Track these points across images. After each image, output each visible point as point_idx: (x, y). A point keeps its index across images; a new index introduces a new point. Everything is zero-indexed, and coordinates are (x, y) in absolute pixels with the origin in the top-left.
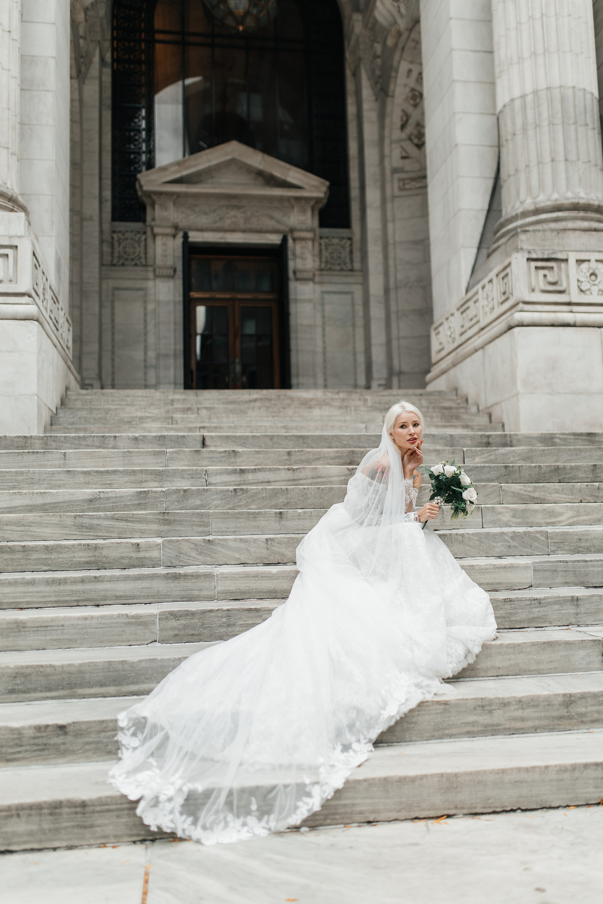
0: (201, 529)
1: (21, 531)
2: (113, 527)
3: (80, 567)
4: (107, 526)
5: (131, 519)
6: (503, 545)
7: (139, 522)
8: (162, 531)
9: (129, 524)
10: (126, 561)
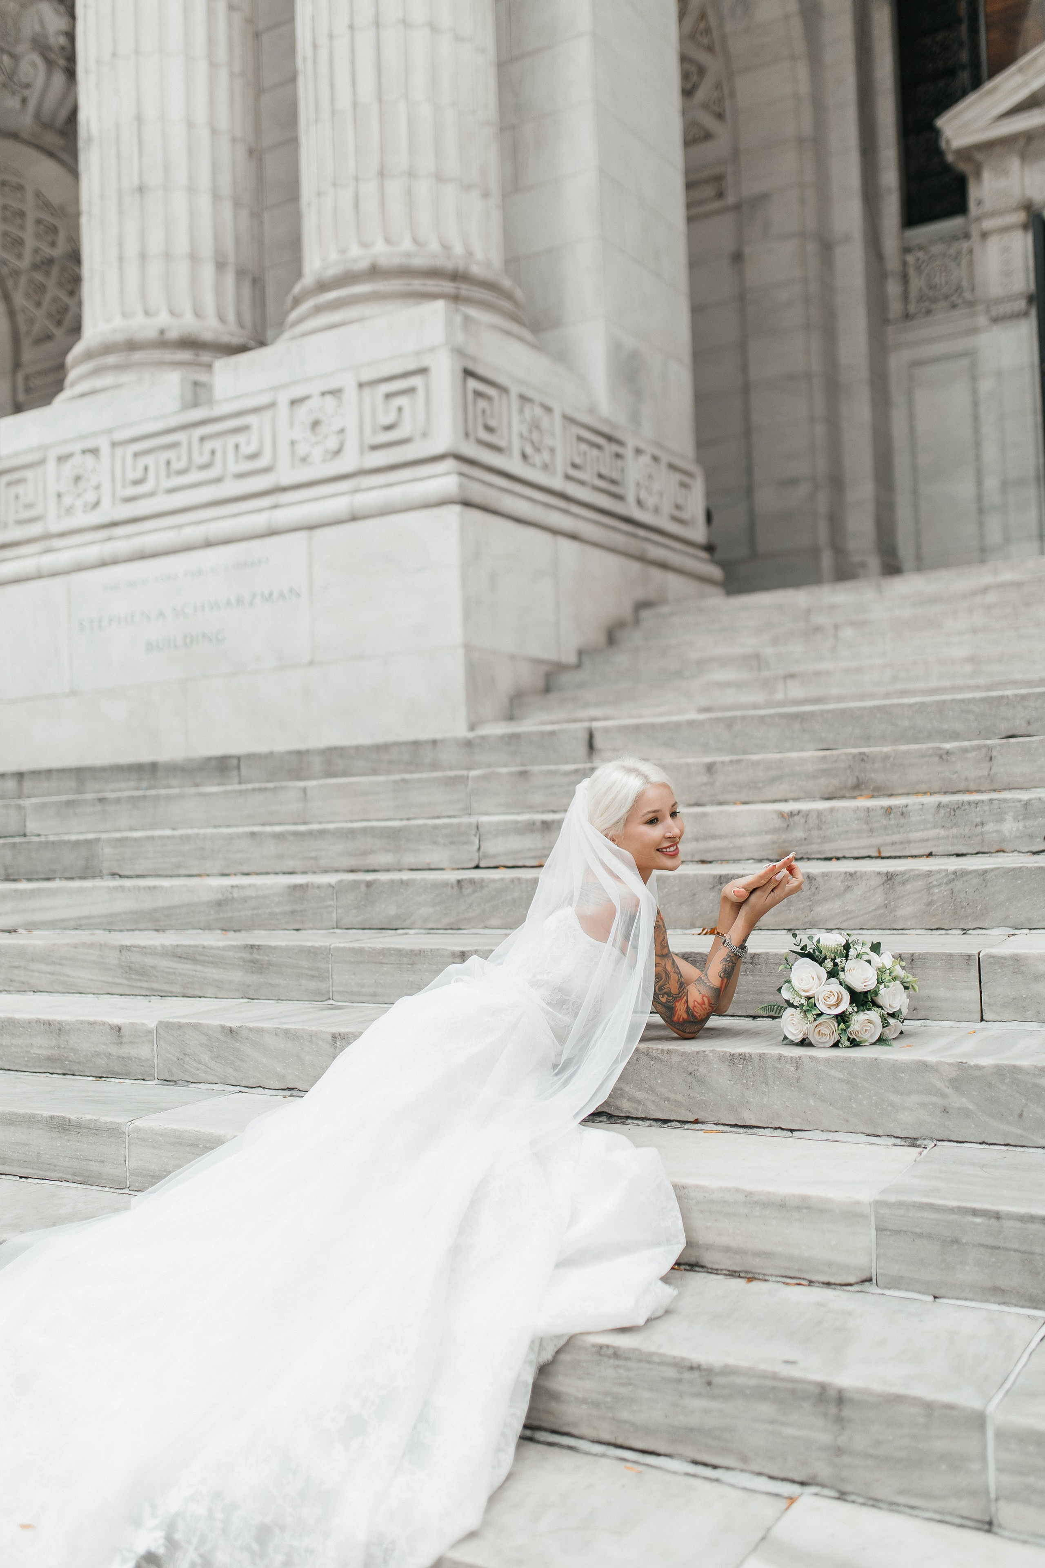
0: (313, 985)
1: (50, 973)
2: (175, 973)
3: (40, 1067)
4: (167, 970)
5: (201, 958)
6: (923, 1105)
7: (214, 964)
8: (249, 986)
9: (199, 968)
10: (102, 1062)
